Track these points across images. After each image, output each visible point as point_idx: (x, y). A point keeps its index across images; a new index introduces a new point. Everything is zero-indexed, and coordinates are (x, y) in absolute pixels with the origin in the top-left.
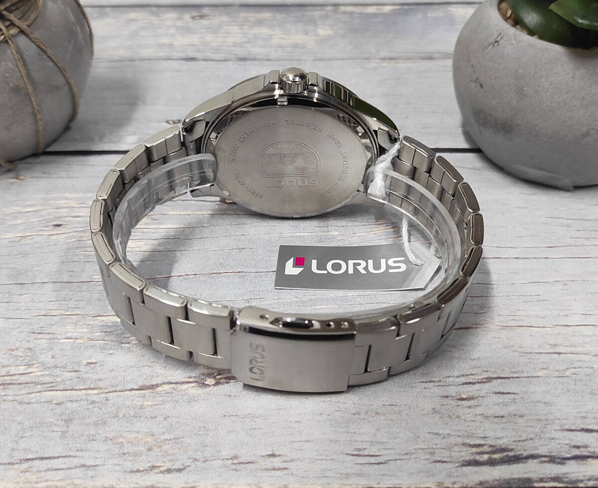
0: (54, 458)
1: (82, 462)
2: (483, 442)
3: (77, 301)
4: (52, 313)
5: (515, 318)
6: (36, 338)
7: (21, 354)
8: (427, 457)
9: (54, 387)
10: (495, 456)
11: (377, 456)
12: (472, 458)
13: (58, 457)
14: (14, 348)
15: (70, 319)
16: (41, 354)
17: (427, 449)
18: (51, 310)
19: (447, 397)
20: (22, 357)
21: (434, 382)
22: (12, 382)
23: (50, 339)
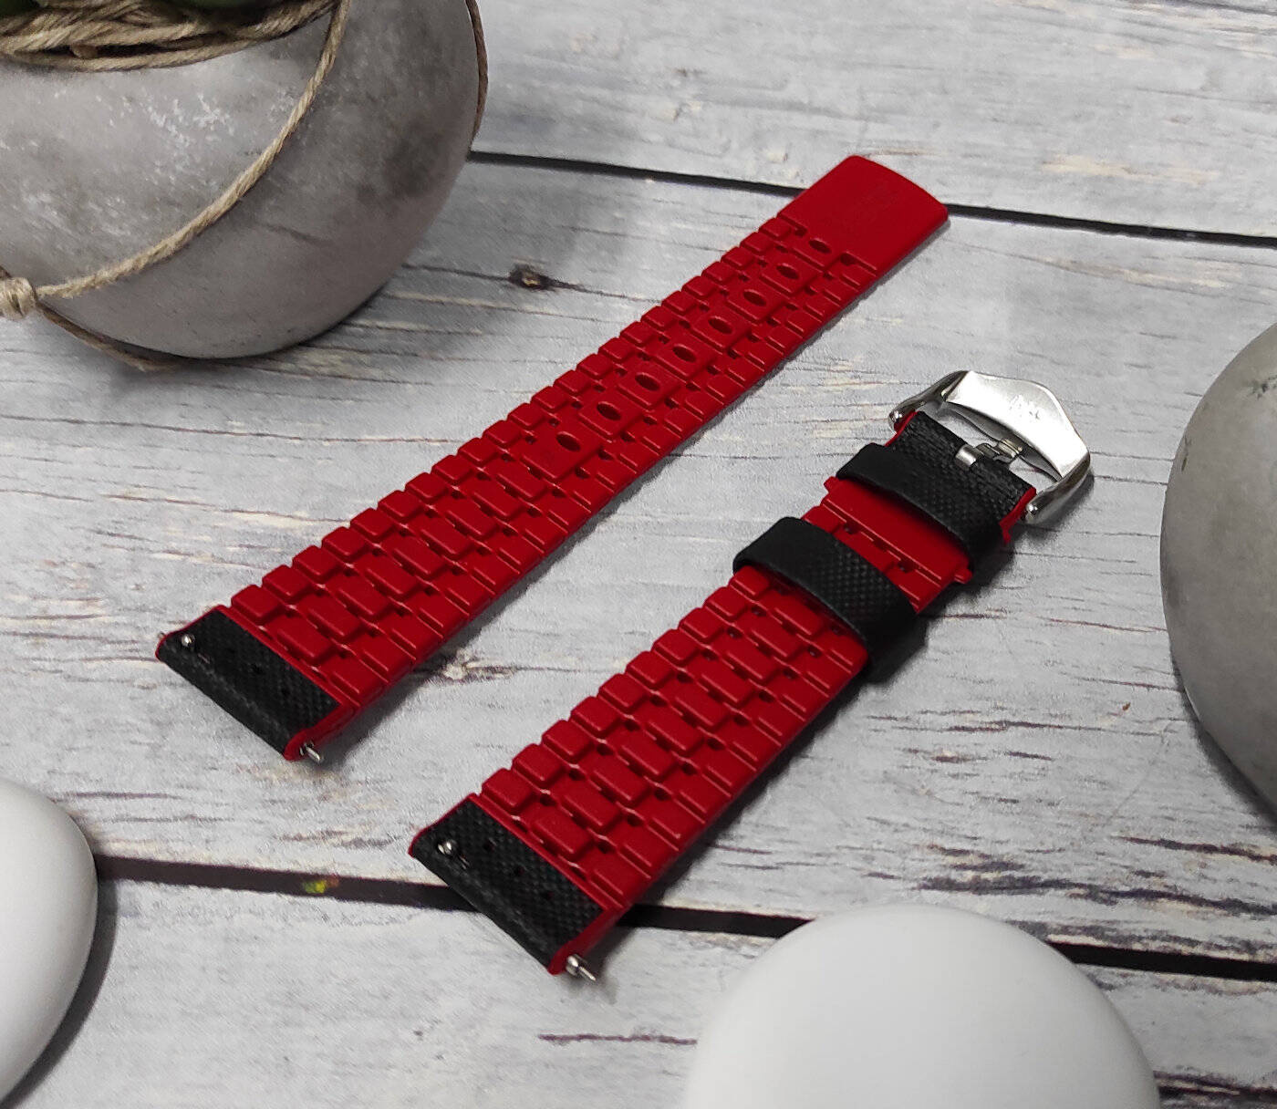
0: (132, 796)
1: (187, 808)
2: (967, 847)
3: (193, 472)
4: (141, 493)
5: (1077, 605)
6: (105, 545)
7: (72, 575)
8: (859, 864)
9: (137, 650)
10: (989, 876)
11: (762, 853)
12: (943, 875)
13: (141, 796)
14: (56, 560)
15: (178, 510)
16: (116, 579)
17: (861, 849)
18: (137, 486)
19: (916, 751)
20: (73, 580)
21: (896, 719)
22: (54, 632)
23: (133, 550)
